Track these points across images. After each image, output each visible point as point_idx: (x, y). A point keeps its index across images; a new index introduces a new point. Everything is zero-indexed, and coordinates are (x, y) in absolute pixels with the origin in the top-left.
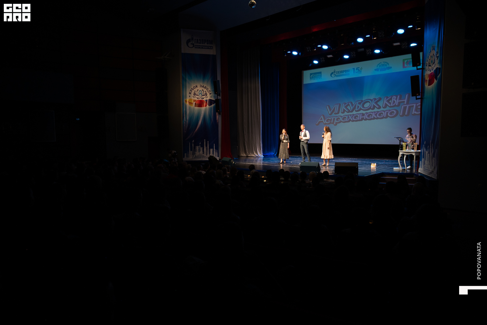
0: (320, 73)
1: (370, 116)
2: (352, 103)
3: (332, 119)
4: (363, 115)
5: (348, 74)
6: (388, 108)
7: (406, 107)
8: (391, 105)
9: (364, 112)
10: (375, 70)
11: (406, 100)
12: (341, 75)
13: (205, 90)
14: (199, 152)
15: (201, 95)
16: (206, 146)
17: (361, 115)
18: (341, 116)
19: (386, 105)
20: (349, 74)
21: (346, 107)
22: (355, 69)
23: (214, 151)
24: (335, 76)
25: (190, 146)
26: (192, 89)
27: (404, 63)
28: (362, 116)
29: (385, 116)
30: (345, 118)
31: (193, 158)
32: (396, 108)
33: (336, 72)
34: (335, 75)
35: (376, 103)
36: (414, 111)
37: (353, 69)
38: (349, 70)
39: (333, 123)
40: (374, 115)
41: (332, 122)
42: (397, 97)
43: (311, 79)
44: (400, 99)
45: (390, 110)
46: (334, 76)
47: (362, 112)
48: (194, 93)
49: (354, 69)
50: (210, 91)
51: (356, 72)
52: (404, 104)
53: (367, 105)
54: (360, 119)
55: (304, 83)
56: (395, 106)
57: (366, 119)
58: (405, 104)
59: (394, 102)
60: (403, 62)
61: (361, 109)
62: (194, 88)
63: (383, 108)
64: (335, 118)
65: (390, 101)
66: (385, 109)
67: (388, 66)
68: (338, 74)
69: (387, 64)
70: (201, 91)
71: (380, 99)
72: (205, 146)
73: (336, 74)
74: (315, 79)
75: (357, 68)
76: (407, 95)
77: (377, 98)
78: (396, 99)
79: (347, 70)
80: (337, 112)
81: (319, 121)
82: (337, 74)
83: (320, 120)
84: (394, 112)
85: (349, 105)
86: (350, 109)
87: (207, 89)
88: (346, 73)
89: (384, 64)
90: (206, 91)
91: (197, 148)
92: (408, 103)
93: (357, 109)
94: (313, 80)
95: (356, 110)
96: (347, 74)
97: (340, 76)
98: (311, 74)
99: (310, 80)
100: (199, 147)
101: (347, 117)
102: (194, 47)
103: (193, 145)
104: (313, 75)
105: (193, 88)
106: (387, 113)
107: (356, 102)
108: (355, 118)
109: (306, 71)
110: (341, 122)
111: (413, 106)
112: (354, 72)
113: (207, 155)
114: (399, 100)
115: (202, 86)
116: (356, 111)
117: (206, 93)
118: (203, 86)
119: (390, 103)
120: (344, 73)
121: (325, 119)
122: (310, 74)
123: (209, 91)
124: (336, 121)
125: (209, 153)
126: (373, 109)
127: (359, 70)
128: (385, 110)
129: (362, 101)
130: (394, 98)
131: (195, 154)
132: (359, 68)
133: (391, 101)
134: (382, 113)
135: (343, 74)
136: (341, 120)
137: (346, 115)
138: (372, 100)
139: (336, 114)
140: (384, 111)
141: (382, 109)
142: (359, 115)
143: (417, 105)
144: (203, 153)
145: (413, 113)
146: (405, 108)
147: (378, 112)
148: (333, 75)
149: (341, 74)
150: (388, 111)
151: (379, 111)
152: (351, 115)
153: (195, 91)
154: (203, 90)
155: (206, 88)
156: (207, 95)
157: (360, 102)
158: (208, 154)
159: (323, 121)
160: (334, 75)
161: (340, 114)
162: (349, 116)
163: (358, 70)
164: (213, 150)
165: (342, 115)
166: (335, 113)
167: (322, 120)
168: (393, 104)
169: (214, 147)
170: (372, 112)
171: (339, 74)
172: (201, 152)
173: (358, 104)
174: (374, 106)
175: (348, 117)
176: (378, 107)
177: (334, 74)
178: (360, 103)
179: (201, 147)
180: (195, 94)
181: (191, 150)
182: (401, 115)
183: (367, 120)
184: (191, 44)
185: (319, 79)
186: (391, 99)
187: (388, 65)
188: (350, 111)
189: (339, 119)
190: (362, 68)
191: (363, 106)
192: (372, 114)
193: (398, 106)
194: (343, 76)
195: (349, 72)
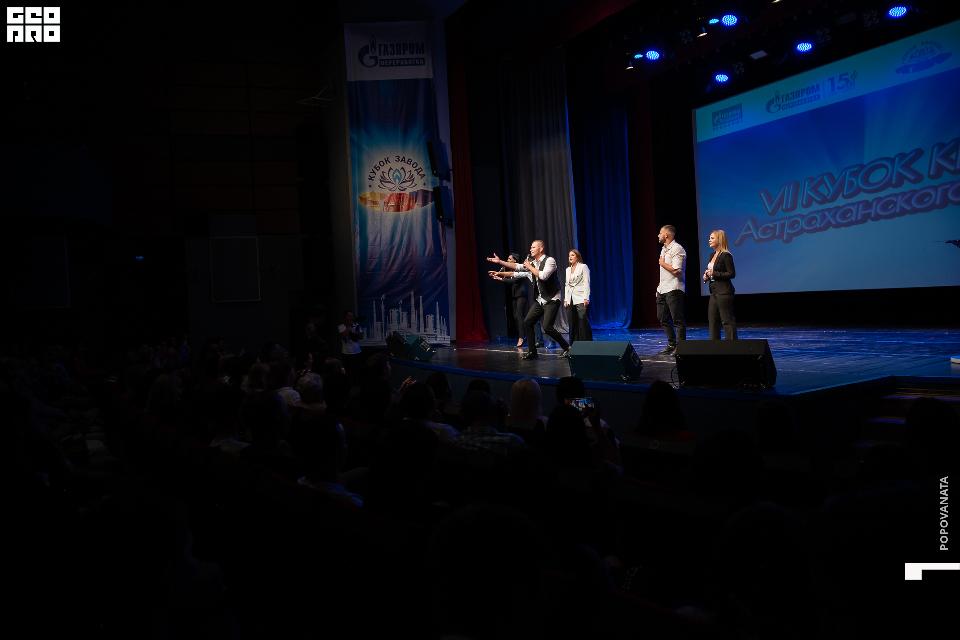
0: (739, 107)
1: (890, 207)
2: (831, 176)
3: (777, 225)
4: (868, 205)
5: (817, 97)
6: (946, 178)
9: (870, 197)
10: (898, 71)
12: (795, 102)
13: (409, 168)
14: (399, 323)
15: (400, 180)
16: (416, 310)
17: (861, 206)
18: (803, 217)
19: (939, 169)
20: (819, 96)
21: (815, 189)
22: (837, 80)
23: (438, 322)
24: (780, 109)
25: (375, 311)
26: (376, 169)
28: (863, 210)
29: (938, 203)
30: (816, 218)
31: (383, 339)
33: (783, 97)
34: (780, 106)
35: (907, 166)
37: (829, 80)
38: (818, 86)
39: (781, 236)
40: (901, 203)
41: (777, 235)
43: (716, 128)
45: (953, 184)
47: (862, 197)
48: (381, 176)
49: (832, 80)
50: (422, 170)
51: (839, 88)
53: (878, 177)
54: (859, 218)
55: (698, 142)
57: (878, 218)
61: (859, 190)
62: (382, 164)
63: (931, 177)
64: (784, 222)
65: (953, 156)
66: (936, 182)
67: (938, 53)
68: (788, 102)
70: (399, 172)
71: (919, 154)
72: (413, 309)
73: (781, 102)
74: (725, 126)
75: (841, 76)
77: (908, 153)
79: (813, 87)
80: (789, 207)
81: (743, 234)
82: (785, 103)
83: (744, 232)
85: (823, 182)
86: (826, 193)
87: (414, 166)
88: (812, 95)
89: (925, 49)
90: (411, 171)
91: (394, 313)
93: (848, 191)
94: (721, 128)
95: (845, 194)
96: (813, 99)
97: (792, 107)
98: (715, 115)
99: (714, 130)
100: (399, 313)
101: (819, 216)
102: (379, 65)
103: (383, 307)
104: (720, 116)
105: (379, 165)
106: (945, 192)
107: (844, 173)
108: (844, 216)
109: (702, 109)
110: (803, 231)
112: (833, 90)
113: (419, 331)
115: (401, 159)
116: (845, 197)
117: (413, 175)
118: (404, 158)
119: (953, 162)
120: (805, 96)
121: (757, 229)
122: (713, 114)
123: (419, 171)
124: (789, 232)
125: (425, 327)
126: (899, 184)
127: (847, 80)
128: (937, 185)
129: (862, 166)
131: (390, 329)
132: (847, 74)
134: (929, 195)
135: (801, 98)
136: (802, 227)
137: (817, 212)
138: (892, 161)
139: (787, 210)
140: (935, 188)
141: (927, 182)
142: (856, 207)
144: (410, 327)
147: (915, 192)
148: (773, 109)
149: (796, 100)
150: (948, 187)
151: (918, 189)
152: (830, 210)
153: (383, 172)
154: (403, 168)
155: (412, 163)
156: (414, 179)
157: (857, 169)
158: (422, 329)
159: (752, 235)
160: (776, 106)
161: (800, 211)
162: (826, 213)
163: (844, 82)
164: (435, 319)
165: (805, 212)
166: (784, 208)
167: (751, 230)
169: (438, 312)
170: (896, 195)
171: (791, 101)
172: (405, 324)
173: (850, 177)
174: (900, 175)
175: (824, 217)
176: (912, 178)
177: (776, 104)
178: (855, 175)
179: (403, 311)
180: (383, 180)
181: (379, 319)
183: (882, 221)
184: (371, 58)
185: (737, 123)
188: (829, 198)
189: (797, 225)
190: (856, 73)
191: (866, 181)
192: (895, 199)
194: (800, 105)
195: (819, 91)
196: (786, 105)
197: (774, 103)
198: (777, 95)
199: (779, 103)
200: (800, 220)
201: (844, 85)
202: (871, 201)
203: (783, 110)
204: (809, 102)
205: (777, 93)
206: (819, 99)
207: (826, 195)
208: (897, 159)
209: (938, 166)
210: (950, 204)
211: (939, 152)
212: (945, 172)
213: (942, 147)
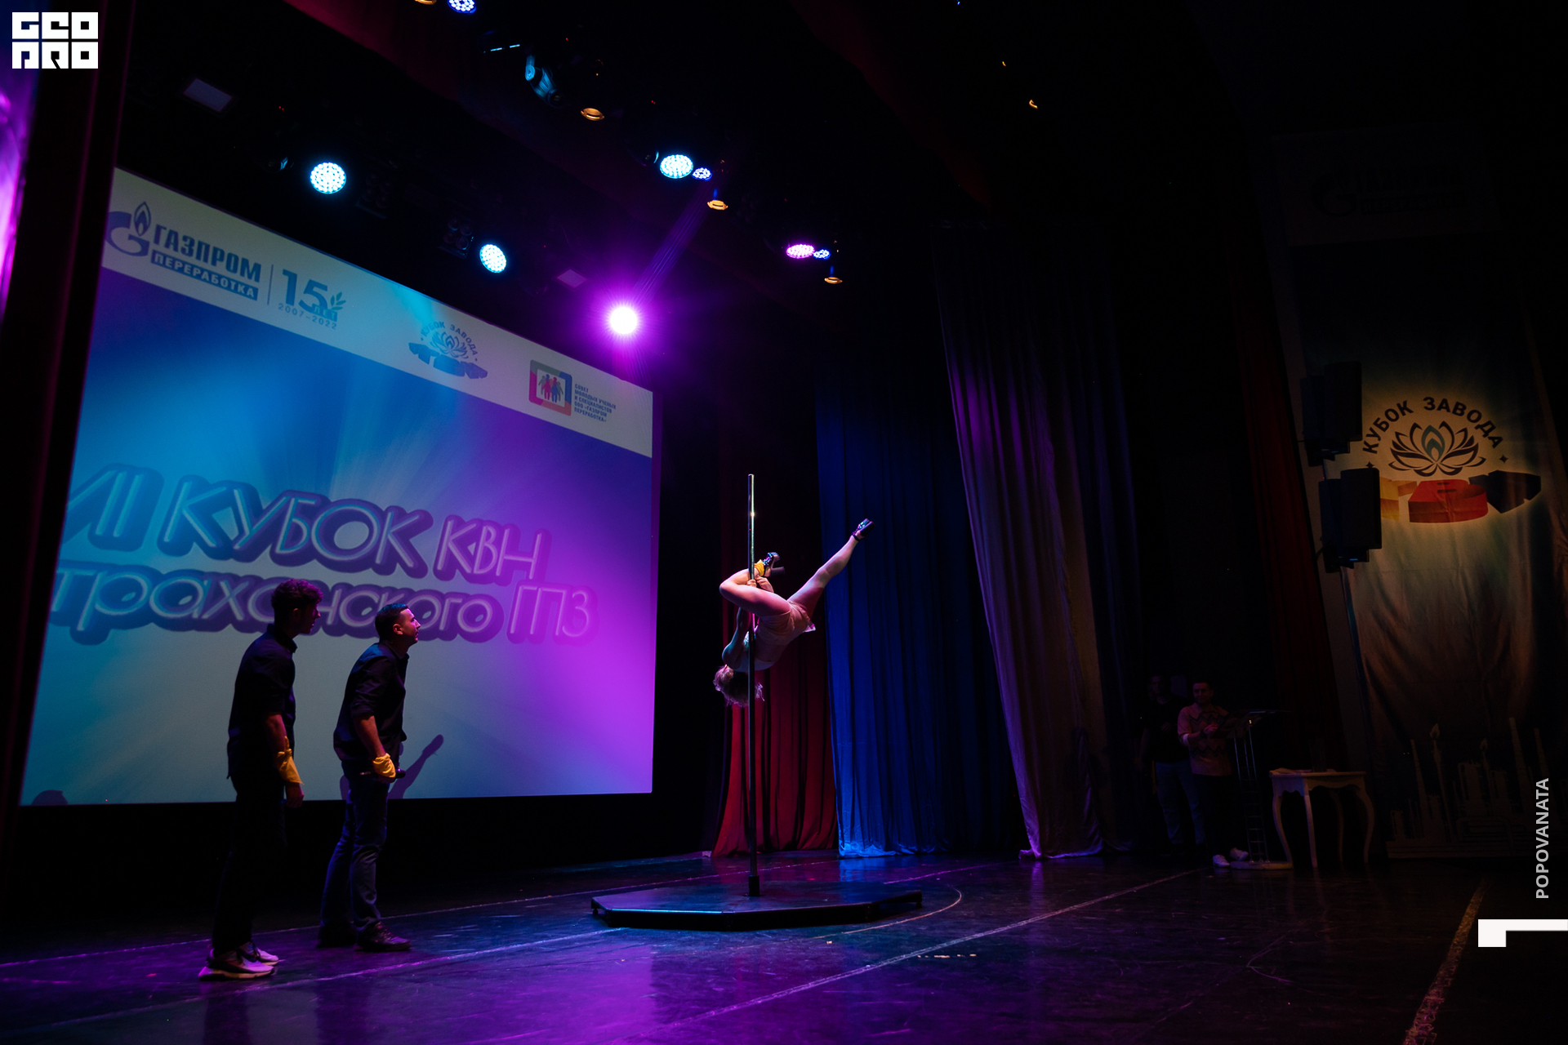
1: (366, 612)
2: (251, 495)
5: (250, 292)
6: (458, 584)
7: (535, 594)
8: (476, 571)
9: (331, 578)
11: (533, 561)
12: (192, 266)
18: (155, 576)
19: (452, 564)
20: (256, 291)
21: (205, 511)
22: (301, 286)
24: (144, 252)
27: (533, 378)
29: (442, 627)
30: (193, 591)
32: (490, 589)
33: (159, 229)
34: (145, 246)
35: (405, 536)
36: (562, 624)
37: (285, 273)
38: (257, 267)
39: (66, 617)
42: (500, 530)
44: (513, 548)
45: (467, 597)
46: (137, 248)
47: (313, 571)
49: (292, 278)
51: (302, 303)
52: (527, 582)
53: (351, 536)
56: (490, 578)
57: (337, 629)
58: (531, 577)
59: (487, 555)
60: (531, 373)
61: (308, 555)
63: (438, 574)
65: (472, 548)
66: (444, 587)
67: (471, 360)
68: (170, 252)
69: (468, 348)
71: (424, 522)
73: (149, 236)
75: (311, 283)
76: (539, 537)
77: (408, 512)
78: (498, 543)
79: (245, 260)
80: (116, 534)
82: (161, 248)
84: (482, 610)
85: (227, 501)
86: (233, 533)
88: (237, 276)
89: (455, 340)
92: (540, 580)
93: (286, 546)
95: (278, 550)
96: (241, 288)
97: (182, 271)
101: (201, 588)
106: (455, 609)
107: (284, 499)
110: (145, 617)
111: (560, 596)
112: (290, 299)
114: (508, 552)
116: (279, 560)
119: (471, 559)
120: (221, 268)
126: (385, 569)
127: (322, 301)
128: (444, 592)
129: (324, 503)
130: (489, 534)
132: (325, 288)
133: (474, 545)
134: (431, 607)
135: (208, 266)
136: (147, 605)
137: (200, 575)
138: (381, 515)
139: (106, 542)
140: (442, 597)
141: (430, 582)
143: (574, 595)
145: (557, 633)
146: (529, 597)
147: (410, 593)
149: (193, 260)
150: (459, 601)
151: (416, 590)
152: (234, 579)
157: (312, 503)
160: (131, 237)
161: (151, 555)
162: (224, 585)
163: (317, 302)
165: (166, 564)
166: (99, 532)
168: (481, 567)
170: (378, 590)
171: (179, 255)
173: (296, 514)
174: (390, 551)
175: (216, 594)
176: (410, 564)
177: (132, 230)
178: (308, 513)
182: (512, 631)
183: (346, 637)
186: (474, 536)
187: (475, 353)
188: (237, 547)
189: (133, 595)
190: (340, 300)
191: (327, 537)
192: (375, 598)
193: (503, 581)
194: (205, 280)
195: (257, 279)
196: (165, 257)
197: (128, 226)
198: (143, 213)
199: (145, 237)
200: (144, 583)
201: (314, 305)
202: (330, 587)
203: (153, 260)
204: (229, 288)
205: (144, 208)
206: (255, 298)
207: (232, 538)
208: (390, 515)
209: (450, 556)
210: (458, 635)
211: (453, 532)
212: (458, 572)
213: (459, 523)
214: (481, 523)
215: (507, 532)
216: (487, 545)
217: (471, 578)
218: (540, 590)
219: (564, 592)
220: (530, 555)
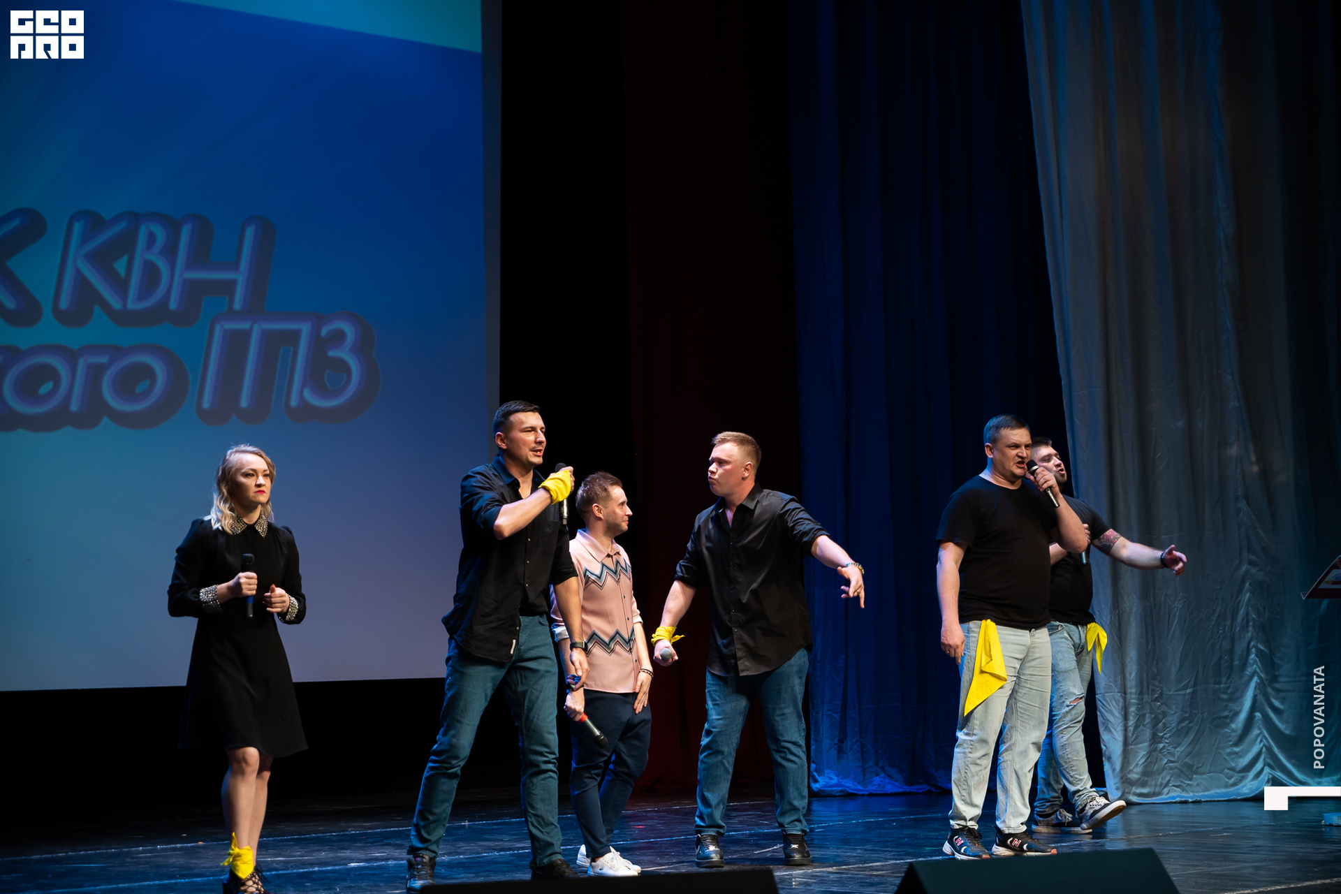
6: (99, 329)
7: (246, 335)
8: (132, 305)
11: (240, 277)
19: (86, 297)
29: (74, 406)
32: (161, 333)
36: (303, 386)
42: (173, 228)
44: (199, 257)
45: (116, 352)
52: (231, 314)
56: (158, 315)
58: (237, 306)
59: (151, 274)
63: (61, 317)
65: (120, 266)
66: (73, 337)
71: (32, 227)
76: (249, 233)
78: (170, 252)
84: (148, 372)
92: (255, 306)
106: (96, 373)
111: (296, 335)
114: (189, 266)
119: (120, 285)
128: (75, 346)
130: (152, 238)
133: (125, 259)
134: (52, 374)
140: (70, 356)
141: (47, 330)
143: (324, 332)
145: (294, 402)
146: (237, 343)
147: (11, 353)
150: (104, 359)
151: (22, 347)
168: (141, 296)
176: (10, 304)
182: (206, 405)
186: (125, 244)
193: (186, 316)
209: (82, 283)
210: (105, 419)
211: (84, 240)
212: (97, 309)
213: (95, 223)
214: (135, 219)
215: (186, 231)
216: (149, 256)
217: (124, 318)
218: (256, 327)
219: (305, 328)
220: (235, 266)
